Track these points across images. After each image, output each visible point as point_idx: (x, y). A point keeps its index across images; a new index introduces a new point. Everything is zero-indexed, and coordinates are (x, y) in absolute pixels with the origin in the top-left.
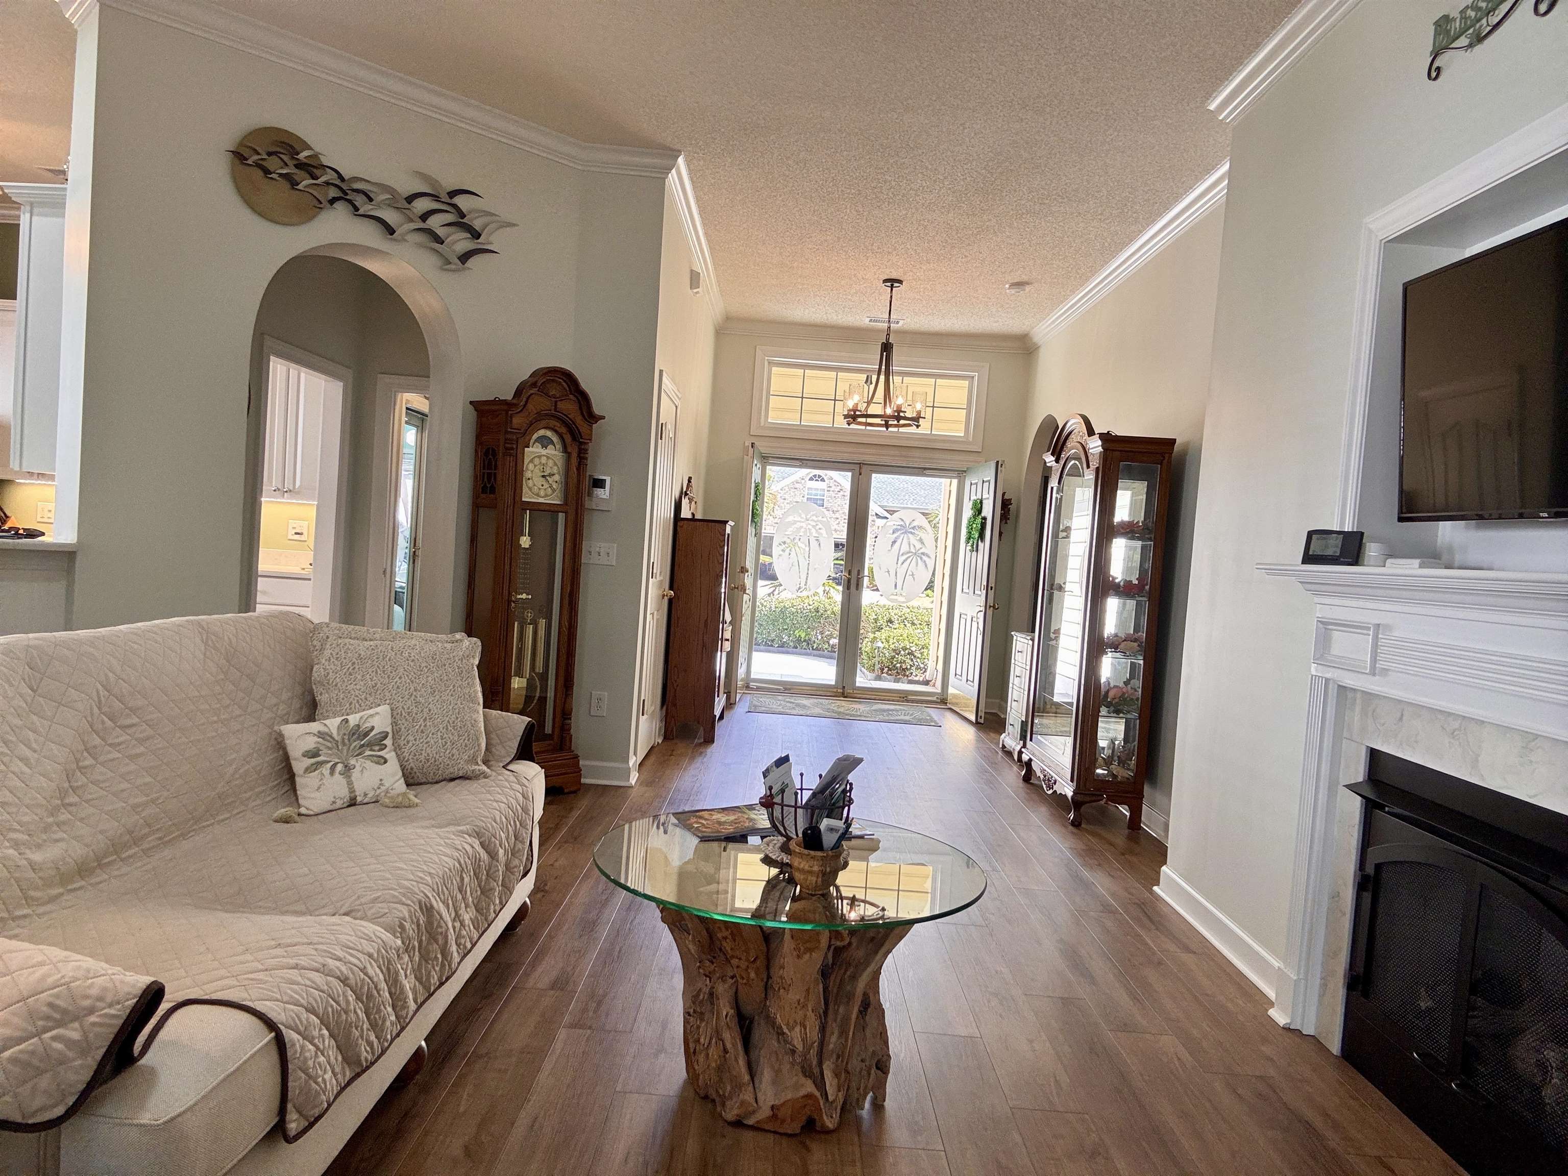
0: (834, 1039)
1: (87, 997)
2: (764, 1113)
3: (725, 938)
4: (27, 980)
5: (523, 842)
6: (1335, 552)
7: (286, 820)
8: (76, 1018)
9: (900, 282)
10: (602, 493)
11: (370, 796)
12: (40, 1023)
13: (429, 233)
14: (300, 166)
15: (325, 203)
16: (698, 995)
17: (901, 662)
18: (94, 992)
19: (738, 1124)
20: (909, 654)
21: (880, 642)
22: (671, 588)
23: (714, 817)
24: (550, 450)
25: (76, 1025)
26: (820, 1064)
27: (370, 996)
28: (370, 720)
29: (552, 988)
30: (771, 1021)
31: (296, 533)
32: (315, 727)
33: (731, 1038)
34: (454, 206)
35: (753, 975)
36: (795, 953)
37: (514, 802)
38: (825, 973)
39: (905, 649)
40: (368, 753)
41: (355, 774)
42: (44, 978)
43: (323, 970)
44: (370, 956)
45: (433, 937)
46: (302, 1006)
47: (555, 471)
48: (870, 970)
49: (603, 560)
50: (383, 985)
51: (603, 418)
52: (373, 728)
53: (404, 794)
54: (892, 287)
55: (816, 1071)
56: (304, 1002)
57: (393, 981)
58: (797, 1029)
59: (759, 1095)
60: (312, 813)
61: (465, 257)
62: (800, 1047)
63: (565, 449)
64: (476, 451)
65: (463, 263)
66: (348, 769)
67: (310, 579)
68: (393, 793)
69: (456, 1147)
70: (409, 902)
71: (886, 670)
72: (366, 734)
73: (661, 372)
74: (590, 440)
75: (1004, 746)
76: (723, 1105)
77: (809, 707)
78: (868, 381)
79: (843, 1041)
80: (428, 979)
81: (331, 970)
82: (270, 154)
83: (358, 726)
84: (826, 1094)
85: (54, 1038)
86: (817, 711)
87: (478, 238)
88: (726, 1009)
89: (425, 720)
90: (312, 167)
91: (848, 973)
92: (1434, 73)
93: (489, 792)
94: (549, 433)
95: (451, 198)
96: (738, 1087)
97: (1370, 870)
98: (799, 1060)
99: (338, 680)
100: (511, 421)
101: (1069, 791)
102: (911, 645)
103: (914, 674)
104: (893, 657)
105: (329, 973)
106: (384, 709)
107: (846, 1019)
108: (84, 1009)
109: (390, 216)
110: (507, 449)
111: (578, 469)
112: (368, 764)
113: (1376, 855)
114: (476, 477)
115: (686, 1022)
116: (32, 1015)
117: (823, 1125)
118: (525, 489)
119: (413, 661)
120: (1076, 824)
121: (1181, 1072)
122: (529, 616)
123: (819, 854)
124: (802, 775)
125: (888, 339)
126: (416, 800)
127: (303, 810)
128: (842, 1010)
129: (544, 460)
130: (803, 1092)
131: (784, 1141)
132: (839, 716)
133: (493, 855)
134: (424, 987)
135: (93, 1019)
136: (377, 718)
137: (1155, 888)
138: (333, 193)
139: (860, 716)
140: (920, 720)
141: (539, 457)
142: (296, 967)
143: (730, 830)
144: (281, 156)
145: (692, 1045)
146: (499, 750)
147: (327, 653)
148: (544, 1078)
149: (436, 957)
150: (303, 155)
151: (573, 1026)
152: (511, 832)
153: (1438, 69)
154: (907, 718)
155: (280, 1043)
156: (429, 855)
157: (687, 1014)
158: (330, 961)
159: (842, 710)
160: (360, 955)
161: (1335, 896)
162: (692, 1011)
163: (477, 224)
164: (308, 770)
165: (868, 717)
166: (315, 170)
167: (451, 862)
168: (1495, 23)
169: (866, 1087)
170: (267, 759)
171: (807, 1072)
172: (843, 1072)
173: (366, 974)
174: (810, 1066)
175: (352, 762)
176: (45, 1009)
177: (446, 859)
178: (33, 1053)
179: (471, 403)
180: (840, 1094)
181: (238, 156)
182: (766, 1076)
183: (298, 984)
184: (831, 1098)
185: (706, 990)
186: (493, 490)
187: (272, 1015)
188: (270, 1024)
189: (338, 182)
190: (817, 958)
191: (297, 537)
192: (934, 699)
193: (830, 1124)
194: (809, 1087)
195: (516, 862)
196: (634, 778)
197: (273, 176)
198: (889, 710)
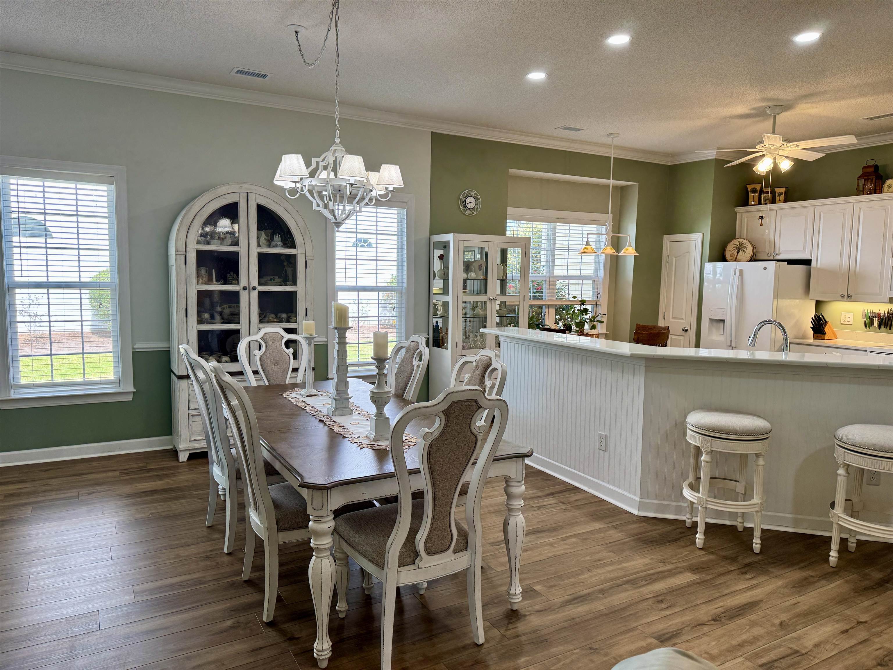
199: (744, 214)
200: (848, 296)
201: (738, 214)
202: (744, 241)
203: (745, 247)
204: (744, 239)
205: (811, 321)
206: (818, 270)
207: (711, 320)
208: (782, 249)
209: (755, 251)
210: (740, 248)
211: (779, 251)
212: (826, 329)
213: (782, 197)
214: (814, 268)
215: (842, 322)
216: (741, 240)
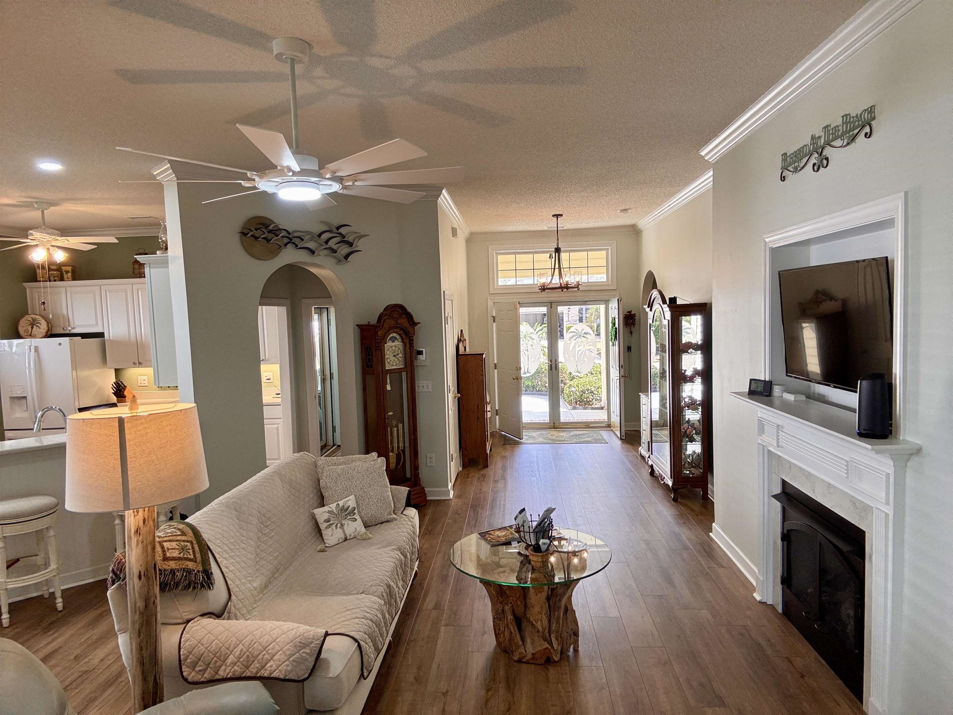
0: (554, 625)
1: (309, 638)
2: (529, 656)
3: (507, 589)
4: (291, 634)
5: (415, 548)
6: (761, 389)
7: (322, 551)
8: (308, 645)
9: (561, 215)
10: (422, 357)
11: (352, 535)
12: (298, 648)
13: (330, 249)
14: (270, 232)
15: (283, 246)
16: (497, 611)
17: (586, 398)
18: (311, 637)
19: (519, 661)
20: (590, 392)
21: (573, 388)
22: (458, 393)
23: (496, 534)
24: (396, 343)
25: (308, 648)
26: (550, 635)
27: (379, 625)
28: (348, 503)
29: (435, 609)
30: (529, 620)
31: (267, 379)
32: (326, 508)
33: (513, 628)
34: (340, 234)
35: (519, 603)
36: (534, 594)
37: (409, 531)
38: (548, 599)
39: (588, 390)
40: (349, 517)
41: (345, 527)
42: (296, 633)
43: (365, 618)
44: (377, 609)
45: (391, 597)
46: (362, 632)
47: (399, 352)
48: (567, 596)
49: (426, 389)
50: (382, 620)
51: (420, 323)
52: (349, 506)
53: (365, 533)
54: (557, 218)
55: (548, 638)
56: (363, 630)
57: (384, 617)
58: (539, 623)
59: (527, 649)
60: (329, 545)
61: (347, 257)
62: (541, 629)
63: (403, 341)
64: (362, 348)
65: (347, 260)
66: (342, 525)
67: (280, 405)
68: (361, 533)
69: (411, 678)
70: (382, 585)
71: (578, 402)
72: (347, 509)
73: (444, 292)
74: (414, 335)
75: (641, 454)
76: (513, 654)
77: (536, 438)
78: (551, 257)
79: (558, 625)
80: (392, 614)
81: (367, 617)
82: (256, 230)
83: (343, 506)
84: (553, 647)
85: (303, 652)
86: (541, 440)
87: (352, 246)
88: (510, 617)
89: (368, 499)
90: (276, 231)
91: (557, 599)
92: (783, 179)
93: (399, 528)
94: (395, 335)
95: (338, 230)
96: (518, 647)
97: (785, 532)
98: (541, 635)
99: (331, 486)
100: (377, 334)
101: (670, 483)
102: (591, 387)
103: (594, 404)
104: (582, 395)
105: (367, 619)
106: (352, 497)
107: (558, 618)
108: (310, 642)
109: (311, 245)
110: (377, 347)
111: (410, 349)
112: (350, 522)
113: (788, 527)
114: (362, 359)
115: (494, 622)
116: (295, 646)
117: (553, 659)
118: (387, 364)
119: (360, 473)
120: (675, 500)
121: (708, 626)
122: (394, 423)
123: (540, 554)
124: (531, 515)
125: (558, 246)
126: (372, 536)
127: (327, 545)
128: (556, 614)
129: (394, 348)
130: (544, 647)
131: (538, 666)
132: (553, 442)
133: (405, 557)
134: (391, 617)
135: (312, 645)
136: (350, 502)
137: (711, 534)
138: (286, 240)
139: (564, 440)
140: (596, 440)
141: (391, 347)
142: (356, 618)
143: (503, 539)
144: (262, 229)
145: (497, 631)
146: (398, 505)
147: (325, 474)
148: (439, 647)
149: (394, 605)
150: (271, 228)
151: (447, 625)
152: (411, 545)
153: (784, 177)
154: (589, 439)
155: (359, 646)
156: (385, 563)
157: (494, 618)
158: (366, 614)
159: (554, 438)
160: (374, 610)
161: (775, 543)
162: (496, 617)
163: (350, 239)
164: (327, 527)
165: (567, 441)
166: (276, 232)
167: (392, 564)
168: (802, 166)
169: (570, 643)
170: (310, 525)
171: (545, 640)
172: (559, 637)
173: (377, 617)
174: (546, 636)
175: (343, 522)
176: (298, 644)
177: (390, 563)
178: (298, 658)
179: (357, 325)
180: (559, 647)
181: (244, 234)
182: (529, 641)
183: (359, 624)
184: (555, 649)
185: (500, 609)
186: (372, 366)
187: (355, 637)
188: (356, 640)
189: (287, 235)
190: (544, 595)
191: (268, 381)
192: (604, 425)
193: (556, 659)
194: (546, 645)
195: (414, 557)
196: (452, 493)
197: (259, 239)
198: (579, 435)
199: (34, 290)
200: (140, 363)
201: (27, 290)
202: (37, 317)
203: (40, 323)
204: (37, 315)
205: (112, 388)
206: (112, 342)
207: (12, 398)
208: (77, 323)
209: (50, 326)
210: (33, 324)
211: (74, 325)
212: (125, 393)
213: (70, 274)
214: (108, 340)
215: (140, 385)
216: (34, 316)
